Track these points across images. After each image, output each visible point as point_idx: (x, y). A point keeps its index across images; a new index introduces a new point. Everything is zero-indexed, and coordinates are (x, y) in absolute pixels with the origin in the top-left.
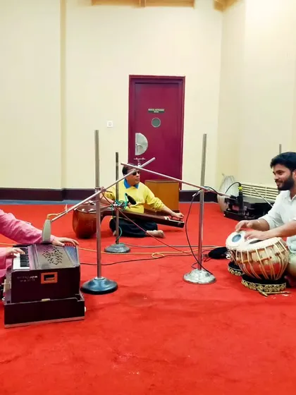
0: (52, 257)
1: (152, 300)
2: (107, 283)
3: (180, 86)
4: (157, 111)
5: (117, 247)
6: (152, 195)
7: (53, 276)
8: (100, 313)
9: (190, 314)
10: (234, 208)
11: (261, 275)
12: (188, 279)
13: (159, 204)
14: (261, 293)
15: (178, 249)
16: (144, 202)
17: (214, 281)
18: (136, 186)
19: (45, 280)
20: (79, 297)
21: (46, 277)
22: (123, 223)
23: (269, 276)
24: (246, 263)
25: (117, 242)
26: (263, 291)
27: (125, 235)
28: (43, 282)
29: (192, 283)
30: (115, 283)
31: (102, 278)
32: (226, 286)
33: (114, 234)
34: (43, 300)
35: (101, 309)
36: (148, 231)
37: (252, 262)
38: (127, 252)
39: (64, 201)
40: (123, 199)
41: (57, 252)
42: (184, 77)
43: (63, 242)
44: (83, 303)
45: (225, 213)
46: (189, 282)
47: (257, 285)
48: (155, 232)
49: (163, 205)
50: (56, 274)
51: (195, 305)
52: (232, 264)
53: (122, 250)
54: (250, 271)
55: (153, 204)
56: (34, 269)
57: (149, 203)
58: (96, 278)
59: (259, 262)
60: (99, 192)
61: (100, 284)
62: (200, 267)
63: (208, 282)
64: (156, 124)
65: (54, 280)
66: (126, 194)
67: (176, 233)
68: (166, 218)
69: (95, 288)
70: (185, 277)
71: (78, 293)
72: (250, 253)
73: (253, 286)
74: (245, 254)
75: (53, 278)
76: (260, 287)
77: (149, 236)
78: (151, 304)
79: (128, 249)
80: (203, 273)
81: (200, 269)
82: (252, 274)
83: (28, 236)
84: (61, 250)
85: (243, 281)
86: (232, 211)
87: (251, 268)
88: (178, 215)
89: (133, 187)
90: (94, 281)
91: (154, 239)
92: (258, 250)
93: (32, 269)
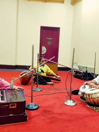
0: (14, 96)
1: (53, 114)
2: (35, 105)
3: (58, 31)
4: (50, 39)
5: (37, 89)
6: (49, 69)
7: (14, 105)
8: (33, 119)
9: (69, 121)
10: (77, 74)
11: (95, 103)
12: (66, 104)
13: (52, 72)
14: (95, 111)
15: (59, 90)
16: (46, 72)
17: (76, 105)
18: (43, 65)
19: (11, 107)
20: (25, 114)
21: (12, 105)
22: (39, 79)
23: (98, 104)
24: (89, 98)
25: (37, 87)
26: (96, 109)
27: (40, 84)
28: (10, 107)
29: (67, 105)
30: (38, 105)
31: (33, 103)
32: (81, 107)
33: (35, 83)
34: (10, 115)
35: (33, 117)
36: (48, 82)
37: (92, 98)
38: (41, 91)
39: (16, 69)
40: (40, 71)
41: (16, 93)
42: (60, 28)
43: (18, 88)
44: (26, 116)
45: (74, 76)
46: (66, 105)
47: (93, 107)
48: (50, 83)
49: (53, 73)
50: (16, 104)
51: (70, 116)
52: (82, 98)
53: (39, 90)
54: (91, 102)
55: (50, 72)
56: (7, 102)
57: (48, 72)
58: (31, 103)
59: (94, 98)
60: (33, 69)
61: (32, 106)
62: (71, 99)
63: (73, 105)
64: (49, 43)
65: (15, 107)
66: (41, 69)
67: (58, 83)
68: (54, 78)
69: (30, 107)
70: (64, 102)
71: (25, 112)
72: (91, 94)
73: (91, 107)
74: (89, 95)
75: (14, 106)
76: (94, 108)
77: (48, 84)
78: (53, 116)
79: (41, 90)
80: (72, 101)
81: (70, 100)
82: (91, 103)
83: (5, 86)
84: (17, 92)
85: (88, 105)
86: (76, 75)
87: (91, 100)
88: (58, 76)
89: (42, 66)
90: (30, 105)
91: (50, 86)
92: (94, 93)
93: (6, 102)
